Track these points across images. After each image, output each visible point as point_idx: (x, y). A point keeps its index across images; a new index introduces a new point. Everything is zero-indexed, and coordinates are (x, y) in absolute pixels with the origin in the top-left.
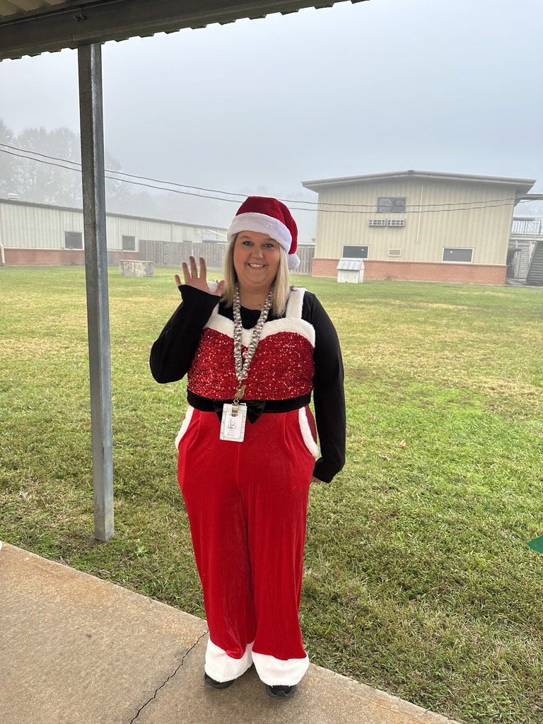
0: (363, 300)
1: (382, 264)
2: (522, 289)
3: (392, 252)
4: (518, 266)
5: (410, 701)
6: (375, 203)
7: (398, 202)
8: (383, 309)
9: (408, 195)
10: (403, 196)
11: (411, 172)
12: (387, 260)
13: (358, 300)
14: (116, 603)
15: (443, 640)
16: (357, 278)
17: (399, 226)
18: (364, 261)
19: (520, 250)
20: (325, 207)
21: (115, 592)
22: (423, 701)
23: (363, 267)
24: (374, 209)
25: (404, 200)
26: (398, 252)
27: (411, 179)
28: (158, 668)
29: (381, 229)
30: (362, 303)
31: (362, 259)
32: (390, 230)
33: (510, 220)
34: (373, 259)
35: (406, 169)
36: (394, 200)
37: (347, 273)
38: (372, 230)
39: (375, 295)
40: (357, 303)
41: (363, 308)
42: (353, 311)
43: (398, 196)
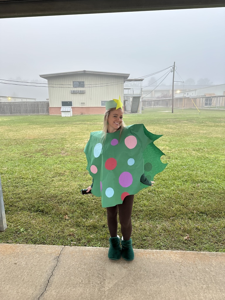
0: (75, 123)
1: (79, 108)
2: (130, 115)
3: (82, 103)
4: (127, 106)
5: (138, 249)
6: (72, 84)
7: (81, 83)
8: (84, 126)
9: (84, 80)
10: (83, 81)
11: (85, 71)
12: (80, 107)
13: (73, 123)
14: (21, 250)
15: (142, 229)
16: (70, 114)
17: (83, 93)
18: (72, 108)
19: (127, 100)
20: (51, 85)
21: (18, 246)
22: (142, 248)
23: (71, 110)
24: (72, 86)
25: (83, 82)
26: (84, 103)
27: (85, 74)
28: (49, 265)
29: (76, 94)
30: (75, 124)
31: (70, 107)
32: (80, 94)
33: (123, 89)
34: (75, 107)
35: (82, 70)
36: (80, 83)
37: (65, 113)
38: (72, 94)
39: (79, 121)
40: (73, 124)
41: (76, 126)
42: (73, 127)
43: (81, 81)
